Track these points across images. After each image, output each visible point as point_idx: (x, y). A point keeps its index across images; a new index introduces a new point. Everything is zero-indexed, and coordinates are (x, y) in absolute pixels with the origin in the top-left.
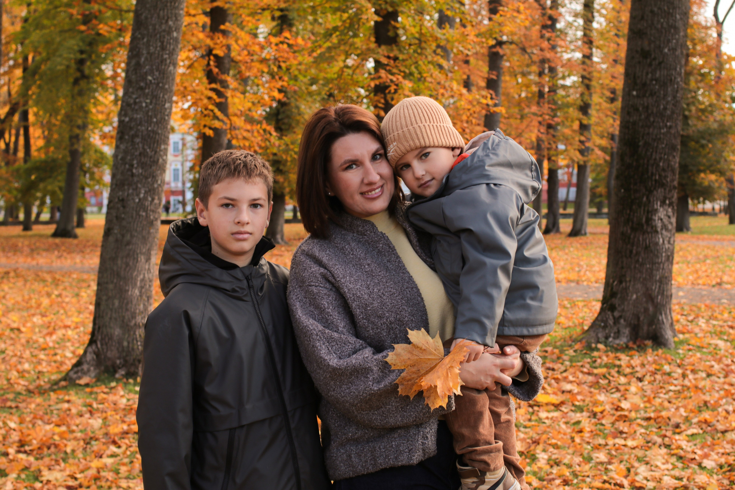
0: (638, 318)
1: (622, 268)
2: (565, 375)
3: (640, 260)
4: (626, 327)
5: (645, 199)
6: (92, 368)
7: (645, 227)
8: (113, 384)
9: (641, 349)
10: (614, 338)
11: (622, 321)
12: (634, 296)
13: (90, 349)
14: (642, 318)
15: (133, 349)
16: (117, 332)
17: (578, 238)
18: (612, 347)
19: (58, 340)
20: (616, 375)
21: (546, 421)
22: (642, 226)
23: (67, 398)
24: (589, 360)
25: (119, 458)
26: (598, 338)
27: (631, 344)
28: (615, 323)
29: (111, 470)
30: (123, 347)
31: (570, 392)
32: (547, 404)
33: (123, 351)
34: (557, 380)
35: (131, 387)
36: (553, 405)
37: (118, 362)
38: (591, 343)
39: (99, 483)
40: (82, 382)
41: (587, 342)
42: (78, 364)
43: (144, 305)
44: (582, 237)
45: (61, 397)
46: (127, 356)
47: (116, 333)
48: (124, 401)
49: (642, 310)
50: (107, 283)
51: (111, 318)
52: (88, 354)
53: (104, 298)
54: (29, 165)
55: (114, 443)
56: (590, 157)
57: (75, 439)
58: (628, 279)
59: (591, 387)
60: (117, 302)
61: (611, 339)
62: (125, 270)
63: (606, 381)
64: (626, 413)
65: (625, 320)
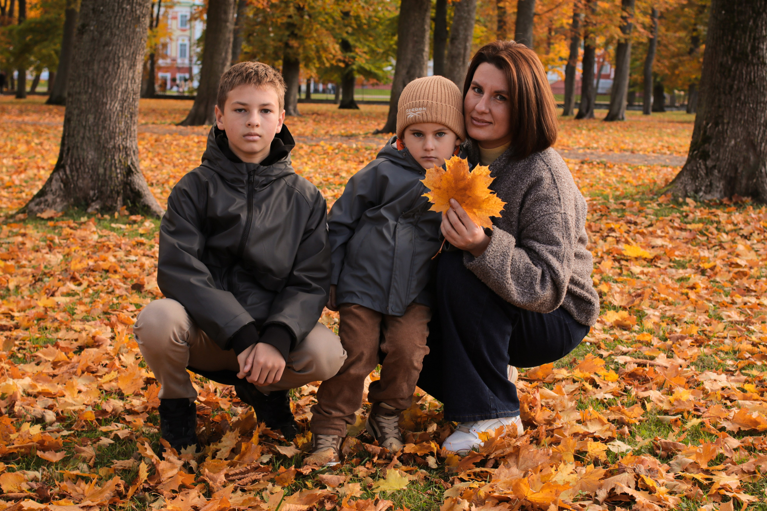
0: (736, 170)
1: (719, 107)
2: (651, 229)
3: (742, 98)
4: (720, 179)
5: (751, 23)
6: (58, 200)
7: (750, 58)
8: (84, 219)
9: (740, 206)
10: (705, 193)
11: (716, 172)
12: (733, 142)
13: (56, 176)
14: (739, 170)
15: (111, 178)
16: (91, 155)
17: (615, 122)
18: (703, 202)
19: (26, 178)
20: (715, 232)
21: (641, 276)
22: (747, 56)
23: (23, 231)
24: (678, 215)
25: (77, 297)
26: (686, 191)
27: (725, 200)
28: (707, 174)
29: (64, 311)
30: (98, 175)
31: (662, 246)
32: (637, 259)
33: (98, 179)
34: (642, 234)
35: (106, 223)
36: (645, 259)
37: (91, 193)
38: (678, 197)
39: (42, 324)
40: (45, 215)
41: (673, 194)
42: (42, 193)
43: (126, 123)
44: (619, 122)
45: (15, 230)
46: (102, 186)
47: (90, 157)
48: (95, 237)
49: (741, 159)
50: (80, 93)
51: (83, 138)
52: (54, 182)
53: (76, 112)
54: (23, 25)
55: (73, 279)
56: (632, 35)
57: (25, 274)
58: (726, 121)
59: (687, 243)
60: (91, 118)
61: (701, 194)
62: (103, 77)
63: (705, 238)
64: (746, 270)
65: (719, 172)
